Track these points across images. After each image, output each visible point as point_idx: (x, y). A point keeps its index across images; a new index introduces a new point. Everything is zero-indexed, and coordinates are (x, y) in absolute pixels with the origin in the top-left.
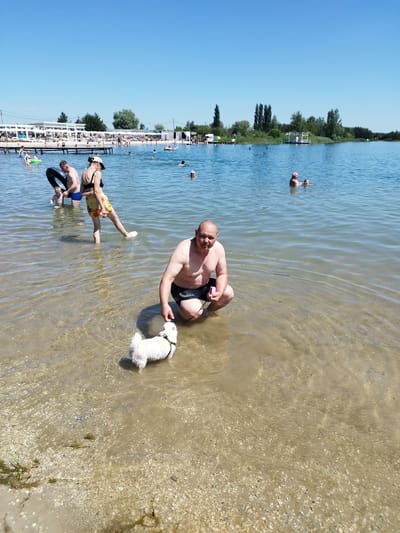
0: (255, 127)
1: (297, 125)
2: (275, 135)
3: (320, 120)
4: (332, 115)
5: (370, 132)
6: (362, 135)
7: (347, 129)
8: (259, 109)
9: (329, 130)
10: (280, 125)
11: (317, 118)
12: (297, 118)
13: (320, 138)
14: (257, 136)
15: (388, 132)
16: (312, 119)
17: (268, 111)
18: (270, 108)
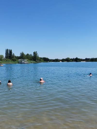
0: (6, 57)
1: (23, 56)
2: (14, 60)
3: (31, 55)
4: (35, 53)
5: (49, 59)
6: (46, 60)
7: (41, 58)
8: (7, 51)
9: (34, 58)
10: (16, 57)
11: (29, 54)
12: (22, 54)
13: (31, 61)
14: (7, 61)
15: (55, 59)
16: (28, 54)
17: (11, 52)
18: (11, 50)
